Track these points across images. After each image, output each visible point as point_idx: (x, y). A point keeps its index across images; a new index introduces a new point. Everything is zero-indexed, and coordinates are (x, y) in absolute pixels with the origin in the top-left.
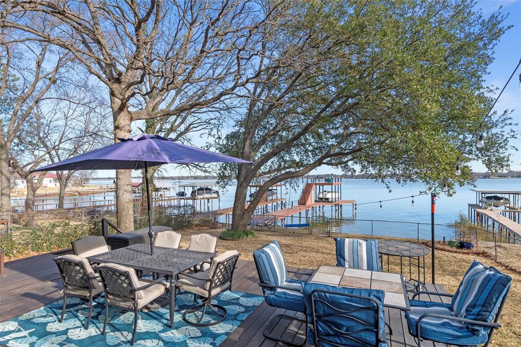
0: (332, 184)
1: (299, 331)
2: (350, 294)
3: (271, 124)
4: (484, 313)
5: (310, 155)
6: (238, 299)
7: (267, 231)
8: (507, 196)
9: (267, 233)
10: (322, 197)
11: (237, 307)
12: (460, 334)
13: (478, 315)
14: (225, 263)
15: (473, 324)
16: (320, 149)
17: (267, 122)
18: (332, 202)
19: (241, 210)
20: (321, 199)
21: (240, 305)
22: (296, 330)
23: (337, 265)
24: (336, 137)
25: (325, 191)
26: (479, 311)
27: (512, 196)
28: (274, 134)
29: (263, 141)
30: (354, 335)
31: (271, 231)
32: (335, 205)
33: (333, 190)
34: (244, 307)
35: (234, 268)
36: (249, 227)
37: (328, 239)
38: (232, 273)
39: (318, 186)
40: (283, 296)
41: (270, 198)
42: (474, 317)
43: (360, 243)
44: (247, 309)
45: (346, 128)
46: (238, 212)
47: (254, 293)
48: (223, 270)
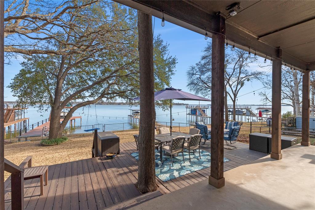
19: (58, 125)
46: (56, 126)
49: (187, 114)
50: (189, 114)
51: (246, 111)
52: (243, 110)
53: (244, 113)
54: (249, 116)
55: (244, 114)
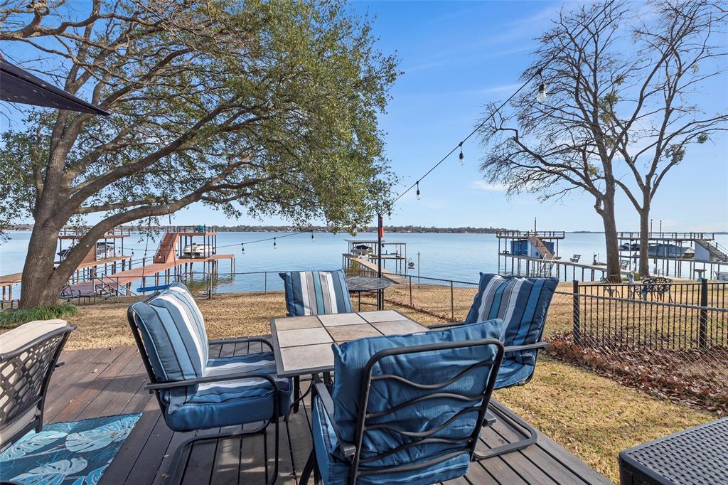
0: (204, 234)
1: (244, 461)
2: (448, 343)
3: (108, 136)
4: (534, 332)
5: (178, 189)
6: (63, 440)
7: (100, 303)
8: (370, 245)
9: (102, 306)
10: (190, 251)
11: (63, 464)
12: (511, 370)
13: (527, 337)
14: (23, 357)
15: (522, 351)
16: (194, 180)
17: (100, 130)
18: (204, 258)
19: (44, 270)
20: (189, 254)
21: (70, 455)
22: (236, 461)
23: (288, 315)
24: (215, 167)
25: (194, 244)
26: (528, 332)
27: (374, 244)
28: (115, 149)
29: (92, 158)
30: (442, 432)
31: (109, 303)
32: (209, 261)
33: (207, 243)
34: (85, 455)
35: (53, 365)
36: (61, 302)
37: (209, 301)
38: (45, 382)
39: (183, 237)
40: (217, 398)
41: (103, 255)
42: (522, 341)
43: (323, 276)
44: (94, 458)
45: (230, 157)
46: (37, 274)
47: (106, 413)
48: (11, 381)
49: (500, 254)
50: (506, 254)
51: (693, 247)
52: (684, 245)
53: (688, 251)
54: (705, 262)
55: (688, 257)
